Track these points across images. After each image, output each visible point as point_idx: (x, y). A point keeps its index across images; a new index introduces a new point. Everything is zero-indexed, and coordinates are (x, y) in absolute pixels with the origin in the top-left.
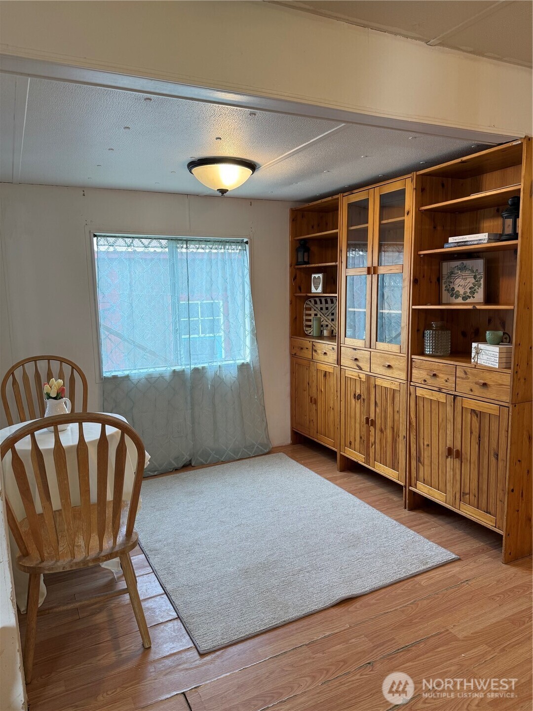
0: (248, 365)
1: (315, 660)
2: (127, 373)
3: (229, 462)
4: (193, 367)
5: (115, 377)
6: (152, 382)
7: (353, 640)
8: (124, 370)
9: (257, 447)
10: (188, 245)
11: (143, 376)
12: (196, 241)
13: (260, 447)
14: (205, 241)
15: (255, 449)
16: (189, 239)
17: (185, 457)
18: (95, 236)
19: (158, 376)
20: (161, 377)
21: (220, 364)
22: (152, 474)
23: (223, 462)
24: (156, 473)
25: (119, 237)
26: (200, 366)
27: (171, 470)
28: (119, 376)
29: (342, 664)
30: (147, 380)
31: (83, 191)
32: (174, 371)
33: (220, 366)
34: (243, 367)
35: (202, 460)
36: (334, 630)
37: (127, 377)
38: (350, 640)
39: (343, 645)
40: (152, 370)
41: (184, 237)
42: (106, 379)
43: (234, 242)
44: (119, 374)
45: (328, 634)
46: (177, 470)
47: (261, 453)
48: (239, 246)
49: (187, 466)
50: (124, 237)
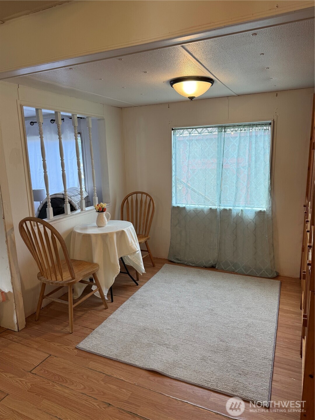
0: (264, 212)
1: (97, 383)
2: (184, 206)
3: (240, 274)
4: (222, 208)
5: (178, 207)
6: (197, 213)
7: (124, 390)
8: (183, 204)
9: (264, 272)
10: (226, 129)
11: (192, 209)
12: (231, 126)
13: (265, 272)
14: (238, 126)
15: (262, 272)
16: (226, 125)
17: (211, 262)
18: (173, 129)
19: (200, 210)
20: (202, 211)
21: (242, 209)
22: (191, 265)
23: (237, 273)
24: (193, 265)
25: (185, 129)
26: (228, 208)
27: (202, 266)
28: (180, 207)
29: (102, 394)
30: (194, 211)
31: (169, 105)
32: (211, 209)
33: (242, 210)
34: (260, 214)
35: (223, 268)
36: (126, 379)
37: (184, 208)
38: (123, 389)
39: (117, 388)
40: (197, 206)
41: (224, 125)
42: (174, 207)
43: (260, 124)
44: (181, 205)
45: (122, 378)
46: (206, 268)
47: (266, 277)
48: (264, 126)
49: (213, 267)
50: (187, 129)
